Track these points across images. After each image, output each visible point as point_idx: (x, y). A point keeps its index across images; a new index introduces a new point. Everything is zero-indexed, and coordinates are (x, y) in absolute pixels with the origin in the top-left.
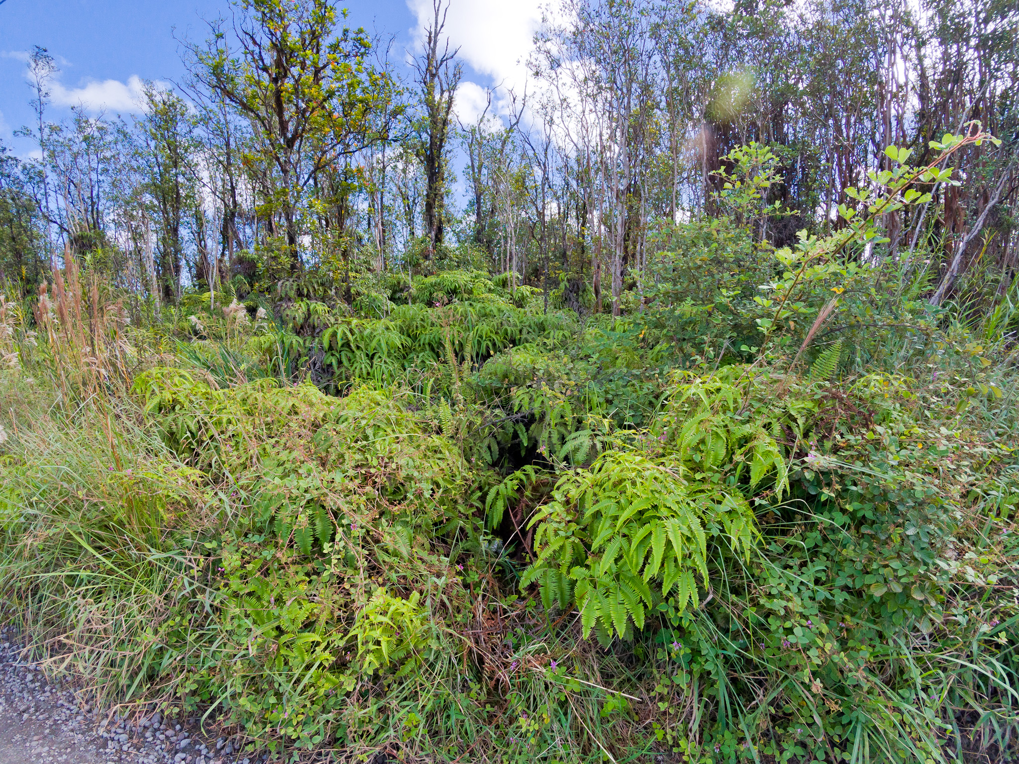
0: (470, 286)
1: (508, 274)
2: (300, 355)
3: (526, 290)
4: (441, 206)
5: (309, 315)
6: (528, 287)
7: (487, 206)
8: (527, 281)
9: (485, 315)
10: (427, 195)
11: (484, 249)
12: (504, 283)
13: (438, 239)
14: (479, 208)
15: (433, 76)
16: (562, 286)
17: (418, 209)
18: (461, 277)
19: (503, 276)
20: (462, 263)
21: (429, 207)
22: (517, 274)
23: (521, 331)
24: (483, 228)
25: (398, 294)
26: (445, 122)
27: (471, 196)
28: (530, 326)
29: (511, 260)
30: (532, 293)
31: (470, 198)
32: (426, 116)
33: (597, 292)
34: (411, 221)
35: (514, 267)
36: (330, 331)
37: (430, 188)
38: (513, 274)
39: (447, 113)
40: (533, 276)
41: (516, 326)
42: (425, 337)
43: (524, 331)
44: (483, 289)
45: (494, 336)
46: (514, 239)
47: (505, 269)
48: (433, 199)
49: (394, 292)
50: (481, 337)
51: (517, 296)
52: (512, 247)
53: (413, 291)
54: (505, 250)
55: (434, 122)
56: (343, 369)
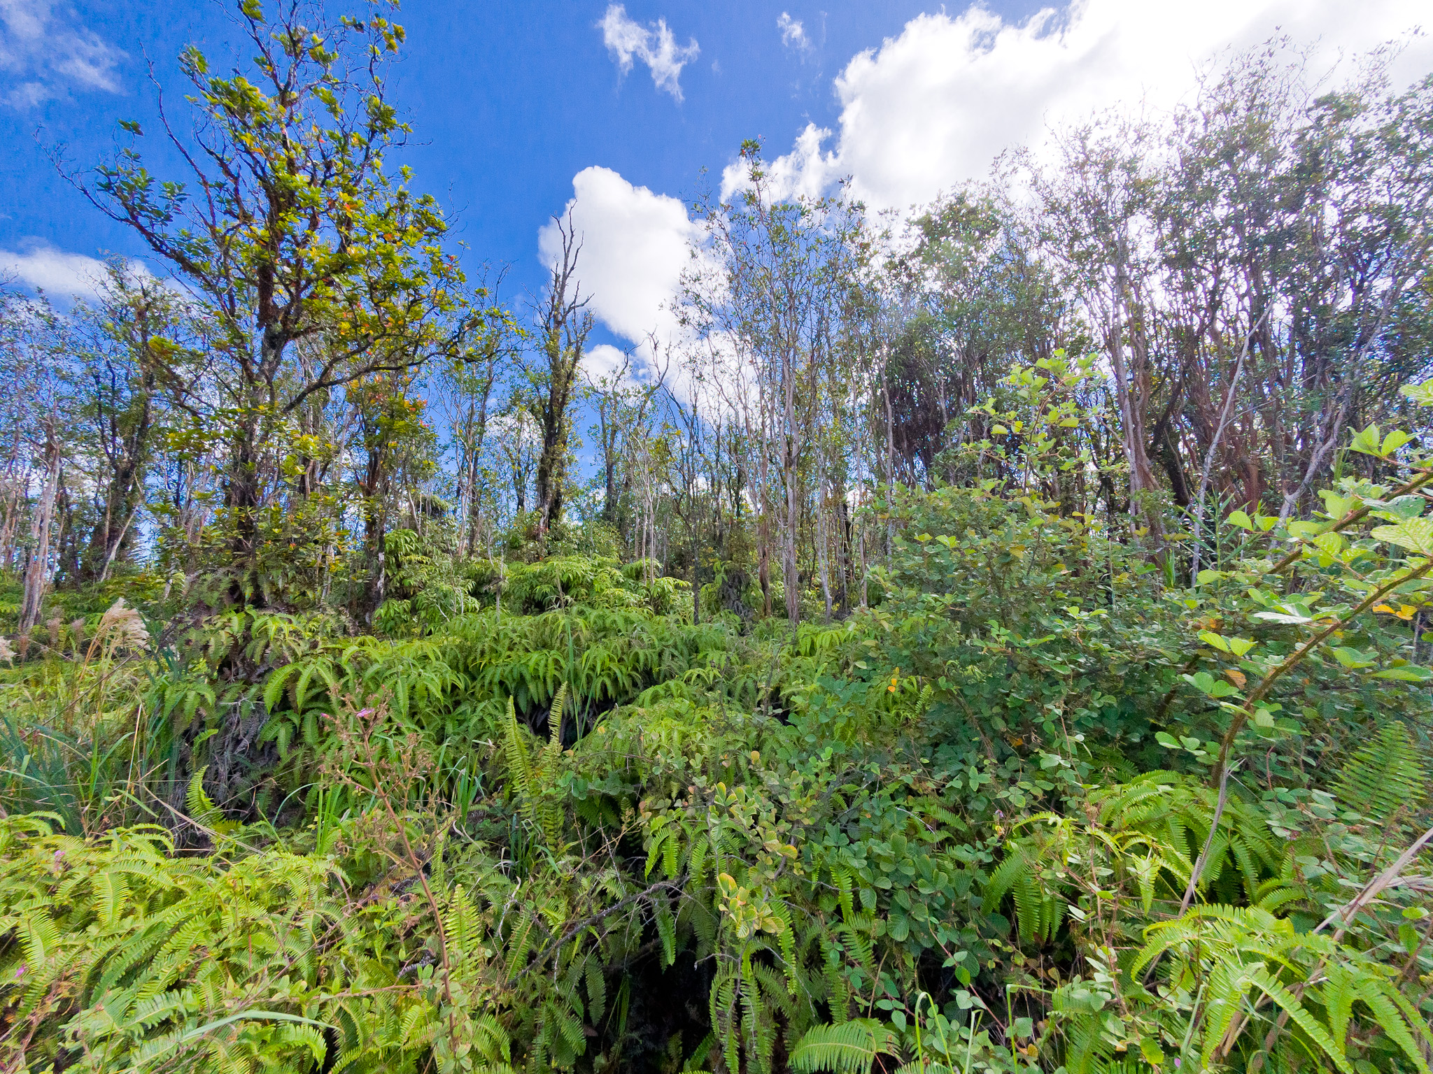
0: (590, 577)
1: (644, 562)
2: (202, 725)
3: (668, 583)
4: (560, 475)
5: (247, 638)
6: (671, 579)
7: (619, 478)
8: (669, 571)
9: (603, 631)
10: (542, 461)
11: (614, 529)
12: (638, 574)
13: (554, 513)
14: (609, 480)
15: (558, 323)
16: (719, 578)
17: (532, 478)
18: (579, 565)
19: (636, 564)
20: (584, 547)
21: (543, 474)
22: (656, 562)
23: (660, 655)
24: (614, 502)
25: (483, 589)
26: (570, 376)
27: (602, 465)
28: (675, 647)
29: (648, 542)
30: (677, 587)
31: (599, 468)
32: (547, 368)
33: (764, 587)
34: (521, 490)
35: (652, 552)
36: (288, 669)
37: (547, 451)
38: (651, 562)
39: (574, 366)
40: (677, 564)
41: (652, 646)
42: (494, 673)
43: (666, 656)
44: (608, 582)
45: (615, 667)
46: (653, 517)
47: (640, 554)
48: (549, 466)
49: (480, 584)
50: (593, 668)
51: (655, 592)
52: (650, 526)
53: (505, 585)
54: (641, 532)
55: (557, 376)
56: (300, 752)
